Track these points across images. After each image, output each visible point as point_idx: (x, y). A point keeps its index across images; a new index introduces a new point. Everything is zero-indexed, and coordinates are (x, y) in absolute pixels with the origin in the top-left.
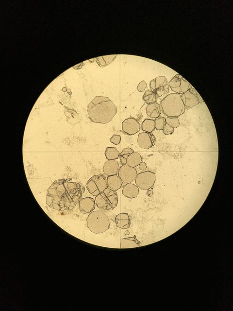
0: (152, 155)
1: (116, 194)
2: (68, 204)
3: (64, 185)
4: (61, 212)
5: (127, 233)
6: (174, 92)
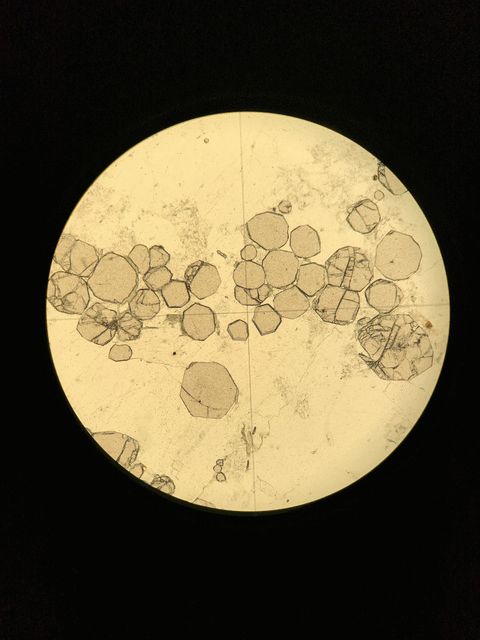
0: (219, 252)
1: (329, 262)
2: (406, 329)
3: (380, 360)
4: (427, 331)
5: (379, 195)
6: (91, 292)
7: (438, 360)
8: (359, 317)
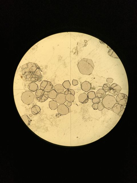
0: (78, 105)
2: (28, 77)
3: (37, 69)
5: (31, 115)
6: (116, 99)
7: (20, 67)
8: (41, 82)
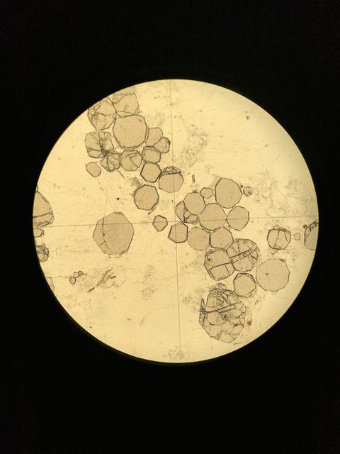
0: (193, 176)
2: (237, 313)
3: (209, 312)
4: (245, 325)
5: (297, 237)
6: (113, 125)
8: (222, 281)
